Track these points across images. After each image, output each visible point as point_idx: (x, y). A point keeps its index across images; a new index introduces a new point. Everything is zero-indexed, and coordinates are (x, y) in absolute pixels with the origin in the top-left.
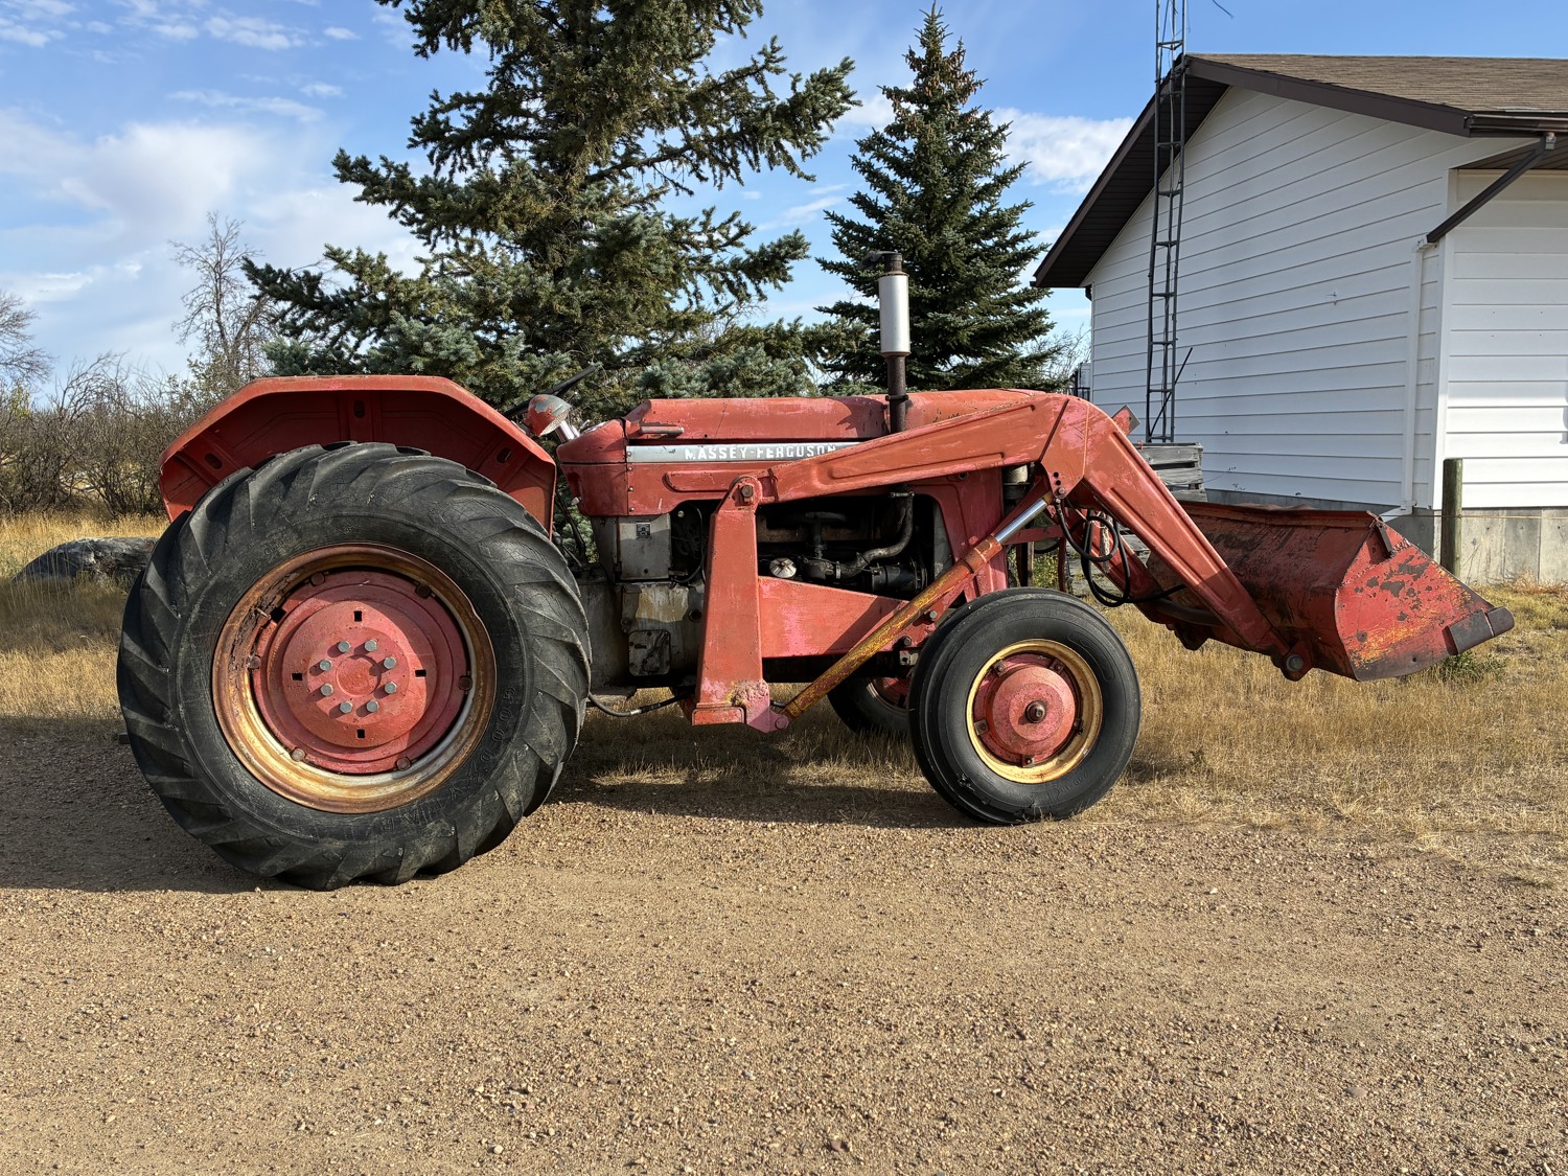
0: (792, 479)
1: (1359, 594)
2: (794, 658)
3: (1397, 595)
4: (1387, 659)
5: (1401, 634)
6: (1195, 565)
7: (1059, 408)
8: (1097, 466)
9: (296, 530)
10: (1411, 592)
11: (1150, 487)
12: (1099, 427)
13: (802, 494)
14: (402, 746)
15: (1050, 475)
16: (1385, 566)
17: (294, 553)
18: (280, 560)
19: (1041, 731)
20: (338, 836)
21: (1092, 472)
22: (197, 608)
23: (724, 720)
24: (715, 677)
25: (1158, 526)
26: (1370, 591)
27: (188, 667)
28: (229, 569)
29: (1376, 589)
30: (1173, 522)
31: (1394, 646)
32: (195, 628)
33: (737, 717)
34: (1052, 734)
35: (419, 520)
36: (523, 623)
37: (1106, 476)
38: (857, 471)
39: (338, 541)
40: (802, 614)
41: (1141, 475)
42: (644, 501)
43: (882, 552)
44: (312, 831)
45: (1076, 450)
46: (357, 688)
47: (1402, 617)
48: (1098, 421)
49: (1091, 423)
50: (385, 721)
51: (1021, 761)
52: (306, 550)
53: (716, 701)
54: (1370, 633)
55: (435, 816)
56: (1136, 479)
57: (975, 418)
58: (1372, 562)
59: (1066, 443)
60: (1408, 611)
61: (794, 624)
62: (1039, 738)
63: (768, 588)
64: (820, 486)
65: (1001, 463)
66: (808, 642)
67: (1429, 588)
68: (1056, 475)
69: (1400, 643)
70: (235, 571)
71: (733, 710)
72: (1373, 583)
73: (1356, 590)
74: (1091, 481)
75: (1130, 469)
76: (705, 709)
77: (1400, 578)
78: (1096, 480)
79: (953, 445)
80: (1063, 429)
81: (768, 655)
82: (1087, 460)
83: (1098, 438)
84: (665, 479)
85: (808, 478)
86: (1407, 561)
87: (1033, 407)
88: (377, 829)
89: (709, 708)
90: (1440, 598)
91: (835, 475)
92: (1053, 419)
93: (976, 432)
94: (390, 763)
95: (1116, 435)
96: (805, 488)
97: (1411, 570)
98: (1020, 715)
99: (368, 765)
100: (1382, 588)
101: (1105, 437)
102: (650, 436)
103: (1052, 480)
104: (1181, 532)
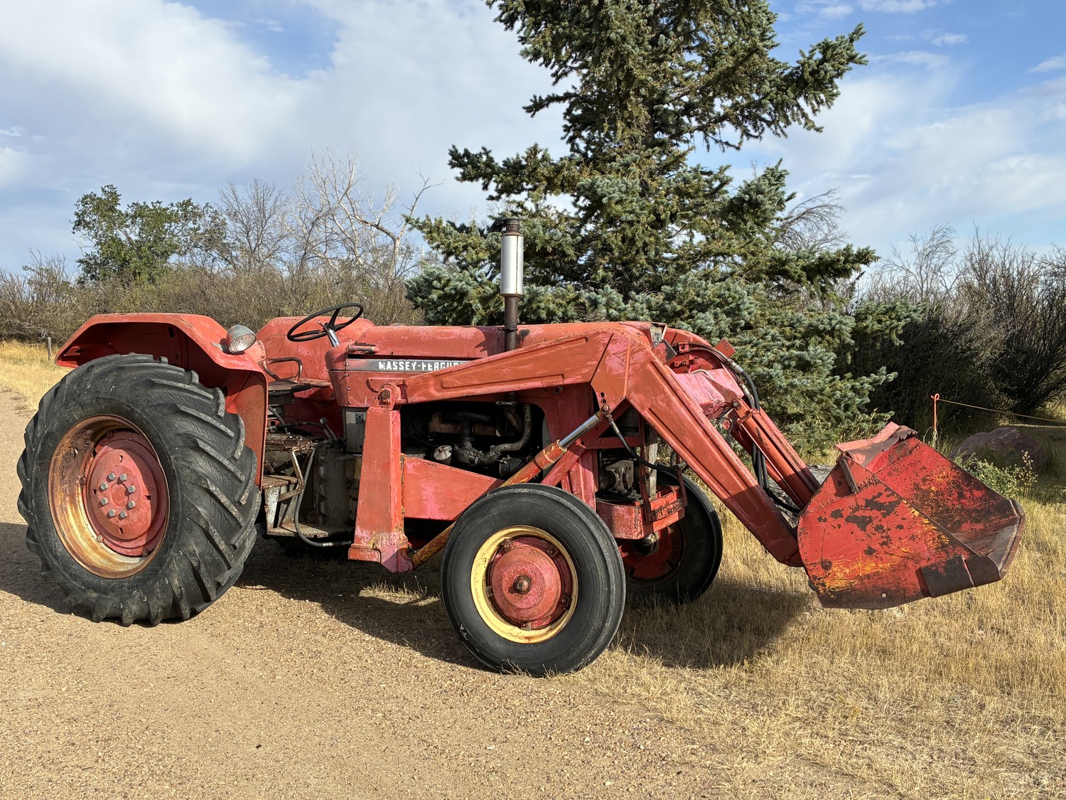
0: (416, 388)
1: (823, 524)
2: (429, 520)
3: (864, 529)
4: (853, 590)
5: (869, 567)
6: (722, 481)
7: (606, 341)
8: (636, 389)
9: (80, 405)
10: (879, 528)
11: (683, 410)
12: (640, 357)
13: (423, 399)
14: (142, 542)
15: (597, 394)
16: (850, 501)
17: (82, 418)
18: (76, 422)
19: (526, 601)
20: (96, 590)
21: (633, 394)
22: (40, 446)
23: (367, 559)
24: (364, 527)
25: (689, 443)
26: (835, 522)
27: (37, 479)
28: (53, 425)
29: (842, 521)
30: (702, 442)
31: (861, 579)
32: (40, 457)
33: (376, 558)
34: (535, 605)
35: (133, 403)
36: (178, 472)
37: (643, 398)
38: (459, 383)
39: (100, 413)
40: (436, 488)
41: (674, 399)
42: (357, 397)
43: (507, 446)
44: (84, 584)
45: (619, 375)
46: (119, 502)
47: (870, 552)
48: (638, 351)
49: (632, 353)
50: (130, 525)
51: (520, 624)
52: (87, 417)
53: (364, 544)
54: (835, 563)
55: (137, 587)
56: (669, 403)
57: (542, 346)
58: (836, 495)
59: (611, 369)
60: (876, 546)
61: (430, 495)
62: (524, 606)
63: (411, 466)
64: (437, 394)
65: (561, 383)
66: (440, 509)
67: (900, 527)
68: (602, 395)
69: (868, 576)
70: (55, 426)
71: (373, 552)
72: (837, 514)
73: (820, 519)
74: (631, 401)
75: (665, 393)
76: (356, 548)
77: (868, 513)
78: (636, 401)
79: (526, 367)
80: (608, 358)
81: (410, 515)
82: (628, 383)
83: (638, 366)
84: (368, 382)
85: (427, 386)
86: (874, 497)
87: (587, 339)
88: (113, 590)
89: (358, 548)
90: (913, 538)
91: (445, 386)
92: (602, 349)
93: (544, 357)
94: (139, 551)
95: (653, 364)
96: (425, 394)
97: (879, 507)
98: (509, 585)
99: (130, 551)
100: (848, 520)
101: (643, 365)
102: (360, 353)
103: (599, 399)
104: (710, 450)
